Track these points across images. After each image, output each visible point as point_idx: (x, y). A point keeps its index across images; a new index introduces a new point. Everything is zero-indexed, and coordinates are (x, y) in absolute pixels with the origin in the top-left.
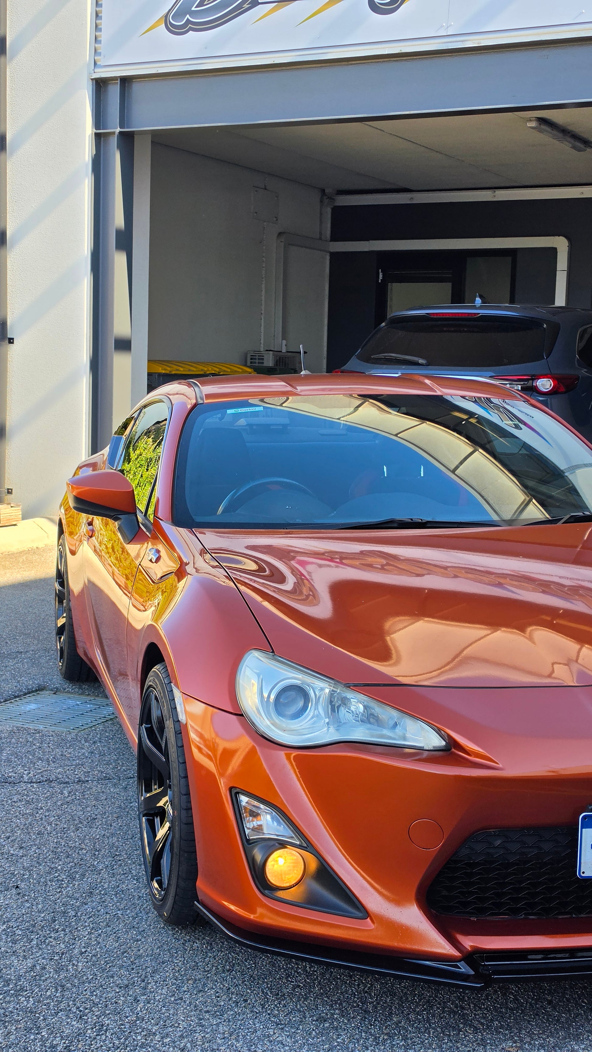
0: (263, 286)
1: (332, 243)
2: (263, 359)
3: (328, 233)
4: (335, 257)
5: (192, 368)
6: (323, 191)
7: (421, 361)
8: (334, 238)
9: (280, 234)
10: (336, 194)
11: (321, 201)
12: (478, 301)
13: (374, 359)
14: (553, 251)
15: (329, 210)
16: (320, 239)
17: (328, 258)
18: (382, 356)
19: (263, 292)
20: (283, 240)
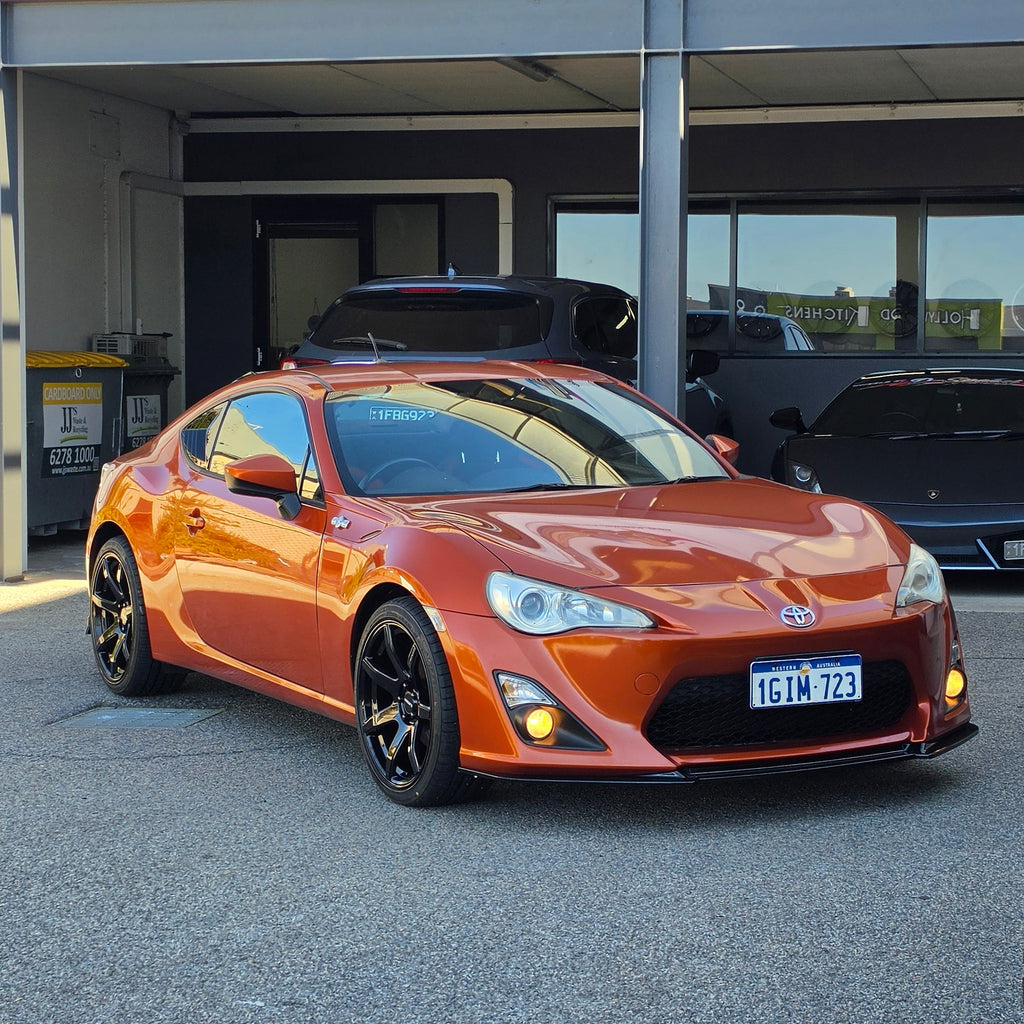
0: (106, 245)
1: (186, 183)
2: (116, 345)
3: (180, 170)
4: (191, 204)
5: (58, 360)
6: (173, 114)
7: (399, 345)
8: (189, 177)
9: (124, 174)
10: (192, 117)
11: (170, 128)
12: (451, 271)
13: (336, 343)
14: (493, 199)
15: (180, 139)
16: (171, 179)
17: (181, 204)
18: (347, 340)
19: (106, 255)
20: (129, 182)
